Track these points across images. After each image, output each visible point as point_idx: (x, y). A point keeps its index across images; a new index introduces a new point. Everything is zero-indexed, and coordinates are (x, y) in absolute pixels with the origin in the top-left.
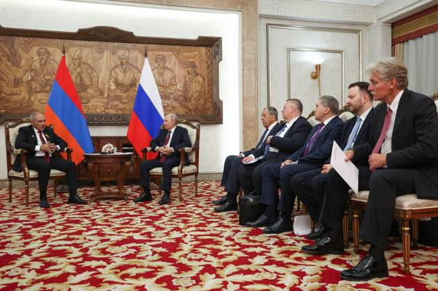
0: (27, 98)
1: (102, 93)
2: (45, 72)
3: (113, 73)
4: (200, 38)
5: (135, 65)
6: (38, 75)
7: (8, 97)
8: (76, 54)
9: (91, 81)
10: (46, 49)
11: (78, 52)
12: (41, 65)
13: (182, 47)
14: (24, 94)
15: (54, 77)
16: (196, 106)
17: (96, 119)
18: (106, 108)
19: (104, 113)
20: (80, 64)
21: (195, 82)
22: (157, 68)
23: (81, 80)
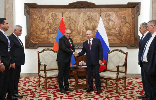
0: (47, 36)
1: (79, 34)
2: (55, 24)
3: (85, 23)
4: (129, 3)
5: (95, 19)
6: (51, 25)
7: (39, 36)
8: (68, 15)
9: (75, 28)
10: (55, 13)
11: (69, 14)
12: (53, 21)
13: (119, 9)
15: (58, 26)
16: (126, 39)
17: (76, 46)
18: (81, 41)
19: (80, 43)
20: (70, 20)
21: (125, 27)
22: (106, 20)
23: (70, 27)
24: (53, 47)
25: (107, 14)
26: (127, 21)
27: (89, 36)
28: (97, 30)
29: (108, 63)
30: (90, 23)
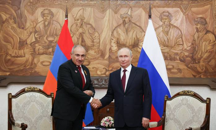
0: (30, 60)
1: (103, 55)
2: (48, 33)
3: (115, 33)
5: (138, 23)
6: (41, 36)
7: (13, 59)
8: (79, 15)
9: (93, 42)
10: (50, 10)
11: (81, 12)
12: (45, 26)
14: (28, 56)
15: (57, 39)
16: (206, 67)
17: (96, 82)
18: (107, 71)
19: (104, 76)
20: (82, 25)
21: (205, 41)
22: (162, 26)
23: (83, 41)
24: (42, 83)
25: (164, 12)
26: (210, 28)
27: (123, 59)
28: (141, 48)
29: (166, 123)
30: (127, 31)
